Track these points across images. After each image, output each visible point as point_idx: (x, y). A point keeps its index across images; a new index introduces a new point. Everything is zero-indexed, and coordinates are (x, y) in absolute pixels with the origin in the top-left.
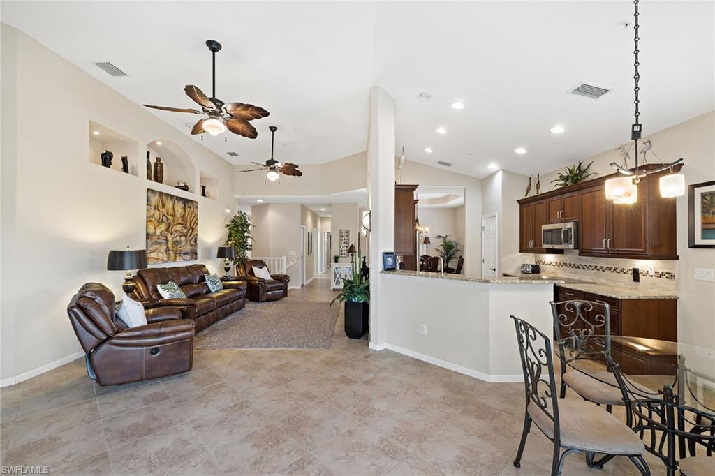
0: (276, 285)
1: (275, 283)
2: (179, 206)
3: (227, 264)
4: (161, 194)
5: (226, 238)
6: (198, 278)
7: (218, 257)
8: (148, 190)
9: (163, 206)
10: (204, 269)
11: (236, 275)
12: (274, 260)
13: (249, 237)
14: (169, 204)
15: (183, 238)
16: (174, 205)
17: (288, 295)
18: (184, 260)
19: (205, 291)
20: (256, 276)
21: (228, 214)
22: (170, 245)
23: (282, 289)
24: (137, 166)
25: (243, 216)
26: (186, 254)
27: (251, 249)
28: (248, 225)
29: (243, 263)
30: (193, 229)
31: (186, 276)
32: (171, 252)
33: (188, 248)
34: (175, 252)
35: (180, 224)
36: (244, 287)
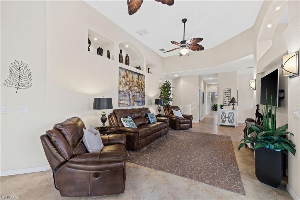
0: (186, 121)
1: (185, 119)
2: (136, 77)
3: (159, 108)
4: (126, 70)
5: (160, 95)
6: (144, 115)
7: (155, 104)
8: (119, 67)
9: (127, 76)
10: (147, 110)
11: (164, 114)
12: (184, 106)
13: (171, 94)
14: (130, 76)
15: (138, 94)
16: (133, 76)
17: (192, 126)
18: (138, 105)
19: (147, 122)
20: (175, 115)
21: (160, 82)
22: (131, 97)
23: (189, 123)
24: (114, 55)
25: (168, 83)
26: (139, 102)
27: (172, 101)
28: (170, 87)
29: (168, 107)
30: (143, 89)
31: (138, 113)
32: (132, 101)
33: (140, 99)
34: (134, 101)
35: (136, 86)
36: (168, 121)
